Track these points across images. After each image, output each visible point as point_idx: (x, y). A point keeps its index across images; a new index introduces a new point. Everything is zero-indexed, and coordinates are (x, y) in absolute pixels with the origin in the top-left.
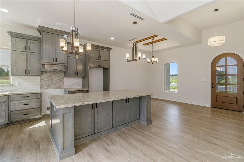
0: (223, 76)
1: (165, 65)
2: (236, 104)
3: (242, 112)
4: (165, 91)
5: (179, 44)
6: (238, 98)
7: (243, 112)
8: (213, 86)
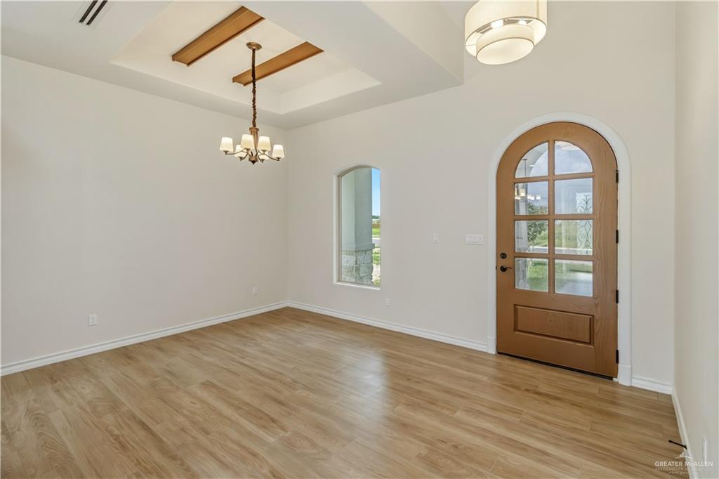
0: (544, 219)
1: (340, 176)
2: (589, 343)
3: (611, 378)
4: (339, 283)
5: (376, 83)
6: (597, 317)
7: (614, 379)
8: (505, 263)
